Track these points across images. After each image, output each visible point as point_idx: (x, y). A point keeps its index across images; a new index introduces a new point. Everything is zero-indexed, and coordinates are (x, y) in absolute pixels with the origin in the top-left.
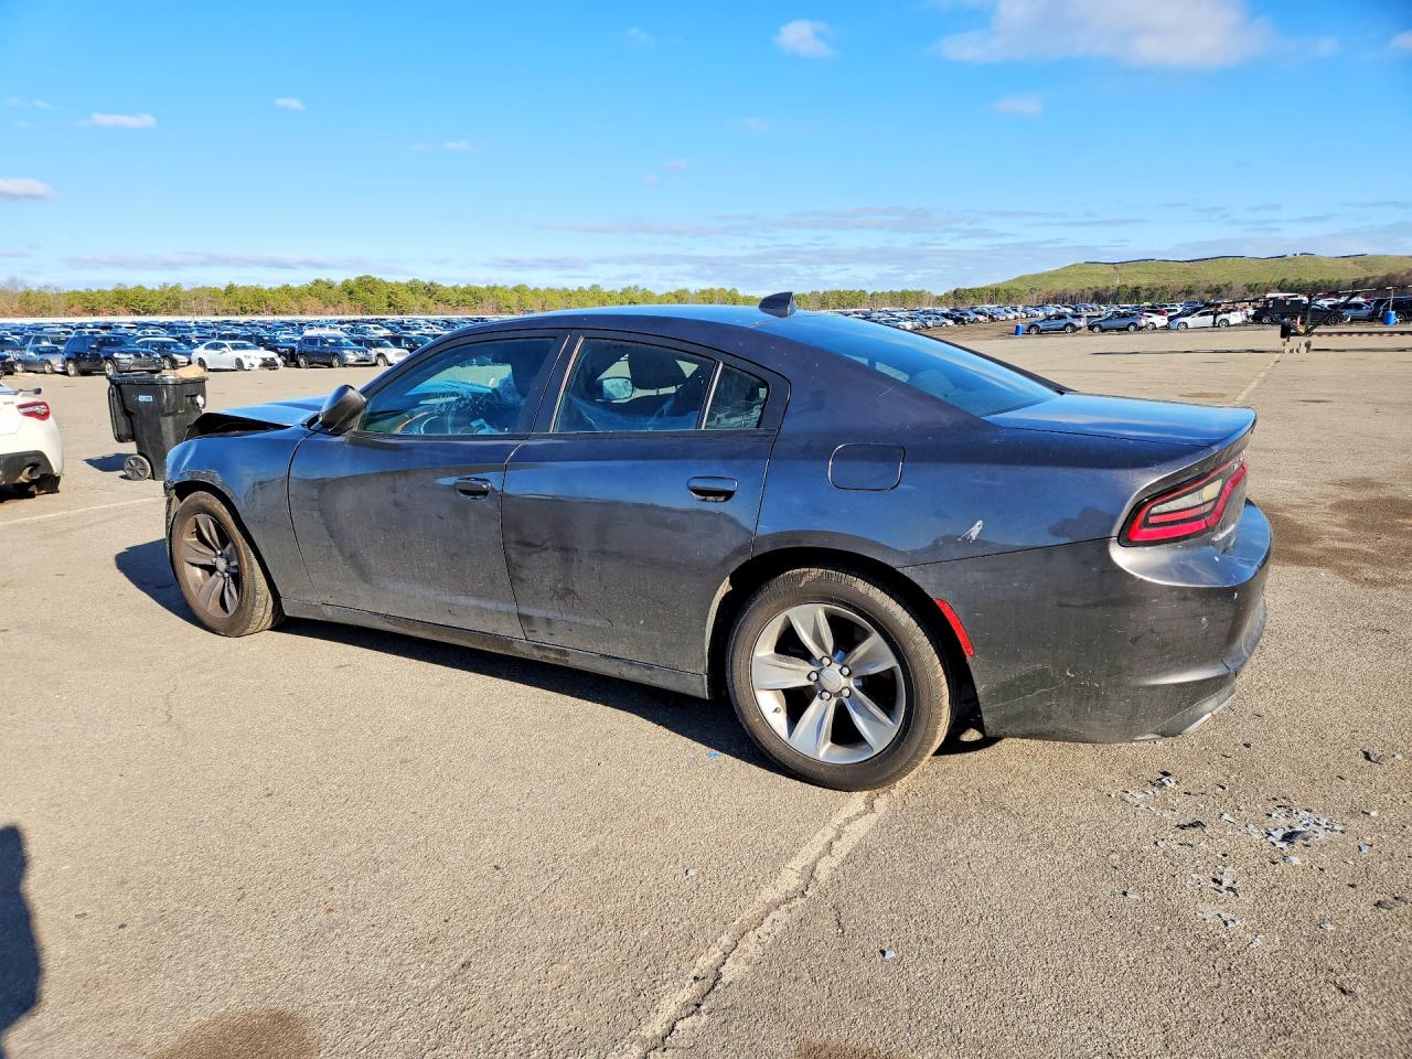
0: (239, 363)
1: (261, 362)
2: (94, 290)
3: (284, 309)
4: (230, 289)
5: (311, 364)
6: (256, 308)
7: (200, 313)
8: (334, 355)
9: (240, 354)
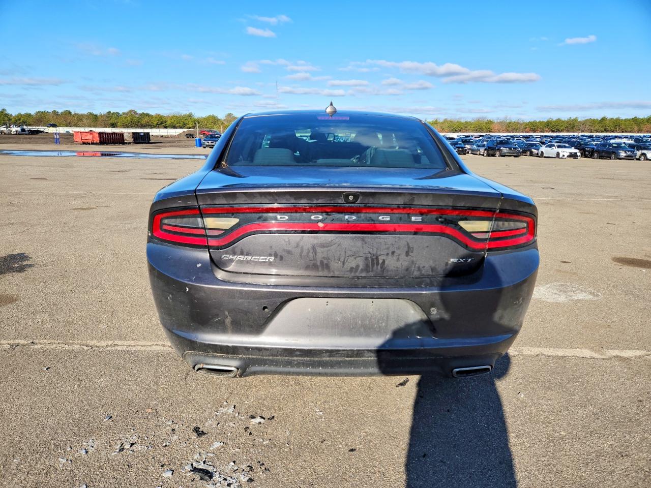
0: (558, 154)
1: (568, 154)
2: (538, 121)
3: (629, 129)
4: (603, 119)
5: (601, 157)
6: (613, 129)
7: (583, 131)
8: (613, 153)
9: (560, 150)
